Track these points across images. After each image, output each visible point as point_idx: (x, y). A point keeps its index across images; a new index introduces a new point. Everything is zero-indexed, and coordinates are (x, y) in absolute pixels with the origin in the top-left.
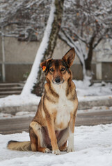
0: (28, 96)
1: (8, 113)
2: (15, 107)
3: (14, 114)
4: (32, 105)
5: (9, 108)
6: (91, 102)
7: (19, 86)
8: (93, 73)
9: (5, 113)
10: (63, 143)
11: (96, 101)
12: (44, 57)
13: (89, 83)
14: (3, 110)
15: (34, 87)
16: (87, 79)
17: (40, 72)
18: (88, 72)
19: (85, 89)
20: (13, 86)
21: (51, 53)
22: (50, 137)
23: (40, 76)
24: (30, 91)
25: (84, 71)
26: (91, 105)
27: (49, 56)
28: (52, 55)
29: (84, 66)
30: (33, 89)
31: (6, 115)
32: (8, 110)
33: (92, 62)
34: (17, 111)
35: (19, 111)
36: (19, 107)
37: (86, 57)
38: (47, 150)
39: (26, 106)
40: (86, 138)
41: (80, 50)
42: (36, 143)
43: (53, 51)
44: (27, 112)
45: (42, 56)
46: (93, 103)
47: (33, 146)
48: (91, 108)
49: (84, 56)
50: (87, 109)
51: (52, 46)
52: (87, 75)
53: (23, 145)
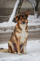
0: (11, 23)
1: (3, 30)
2: (5, 28)
3: (5, 30)
4: (12, 27)
5: (3, 28)
6: (37, 26)
7: (8, 17)
8: (38, 12)
9: (2, 30)
10: (22, 50)
11: (39, 26)
12: (18, 7)
13: (36, 17)
14: (1, 29)
15: (14, 19)
16: (36, 15)
17: (16, 13)
18: (36, 12)
19: (35, 19)
20: (5, 17)
21: (21, 5)
22: (17, 47)
23: (16, 14)
24: (12, 21)
25: (35, 11)
26: (36, 27)
27: (20, 6)
28: (21, 6)
29: (35, 10)
30: (13, 20)
31: (2, 31)
32: (3, 29)
33: (38, 8)
34: (6, 30)
35: (7, 29)
36: (7, 28)
37: (36, 6)
38: (16, 53)
39: (10, 27)
40: (32, 47)
41: (33, 3)
42: (11, 50)
43: (21, 4)
44: (10, 30)
45: (17, 6)
46: (37, 27)
47: (10, 51)
48: (36, 29)
49: (35, 5)
50: (35, 29)
51: (21, 2)
52: (36, 13)
53: (6, 50)
